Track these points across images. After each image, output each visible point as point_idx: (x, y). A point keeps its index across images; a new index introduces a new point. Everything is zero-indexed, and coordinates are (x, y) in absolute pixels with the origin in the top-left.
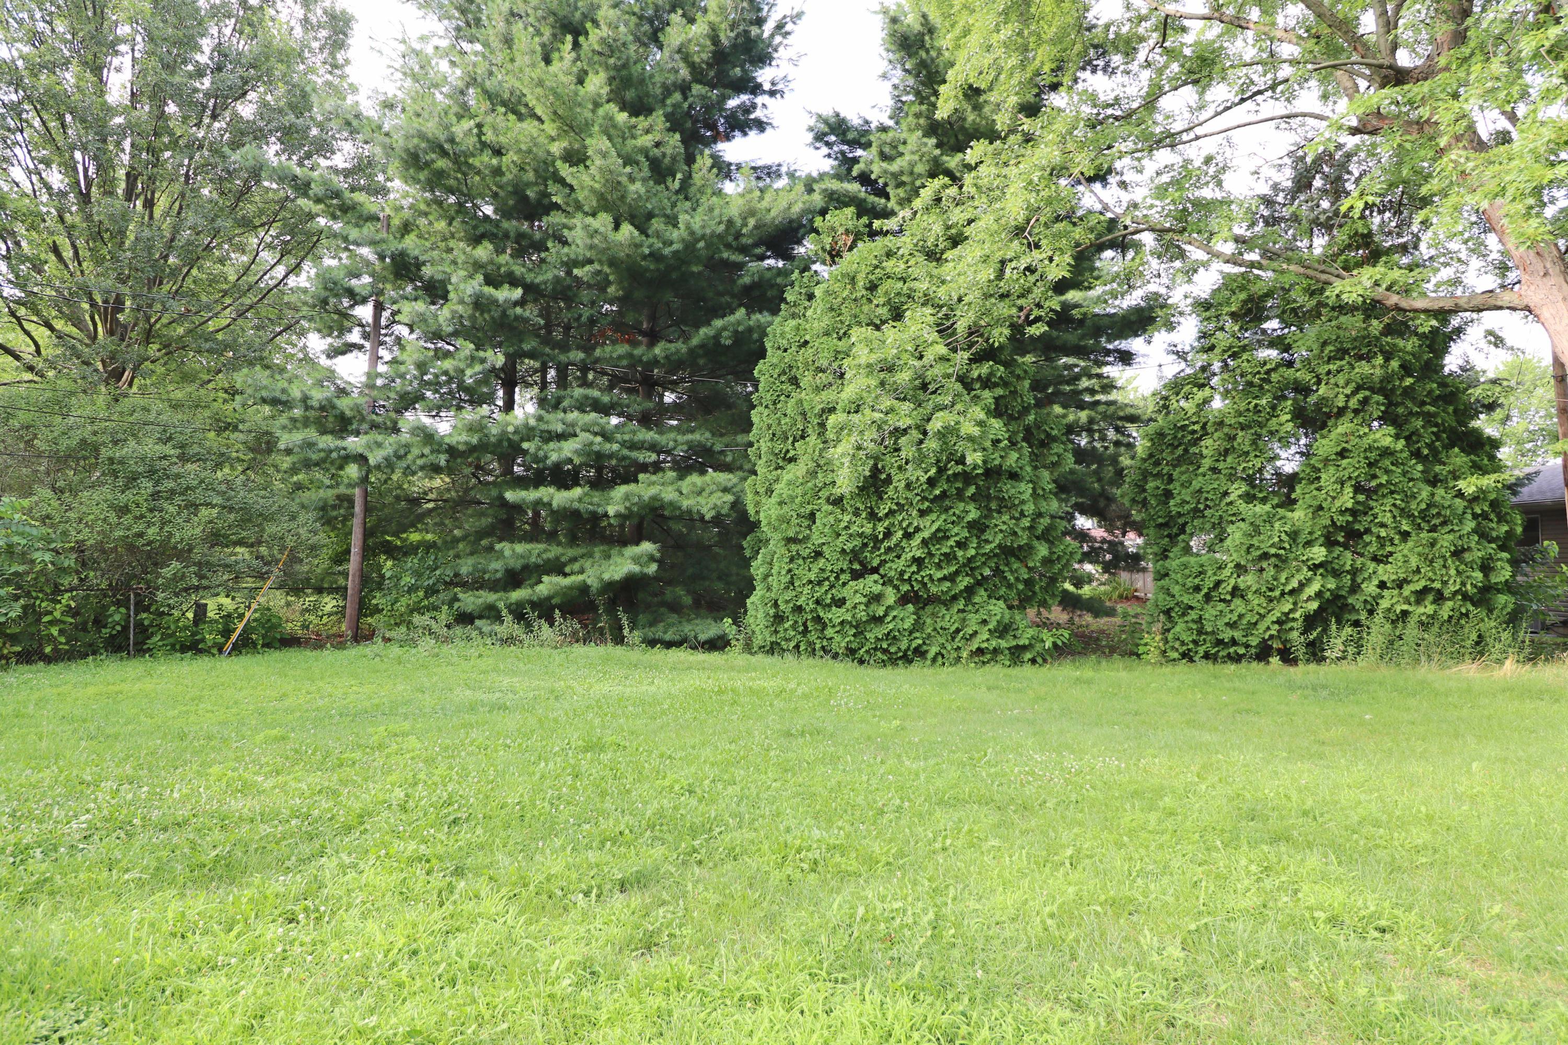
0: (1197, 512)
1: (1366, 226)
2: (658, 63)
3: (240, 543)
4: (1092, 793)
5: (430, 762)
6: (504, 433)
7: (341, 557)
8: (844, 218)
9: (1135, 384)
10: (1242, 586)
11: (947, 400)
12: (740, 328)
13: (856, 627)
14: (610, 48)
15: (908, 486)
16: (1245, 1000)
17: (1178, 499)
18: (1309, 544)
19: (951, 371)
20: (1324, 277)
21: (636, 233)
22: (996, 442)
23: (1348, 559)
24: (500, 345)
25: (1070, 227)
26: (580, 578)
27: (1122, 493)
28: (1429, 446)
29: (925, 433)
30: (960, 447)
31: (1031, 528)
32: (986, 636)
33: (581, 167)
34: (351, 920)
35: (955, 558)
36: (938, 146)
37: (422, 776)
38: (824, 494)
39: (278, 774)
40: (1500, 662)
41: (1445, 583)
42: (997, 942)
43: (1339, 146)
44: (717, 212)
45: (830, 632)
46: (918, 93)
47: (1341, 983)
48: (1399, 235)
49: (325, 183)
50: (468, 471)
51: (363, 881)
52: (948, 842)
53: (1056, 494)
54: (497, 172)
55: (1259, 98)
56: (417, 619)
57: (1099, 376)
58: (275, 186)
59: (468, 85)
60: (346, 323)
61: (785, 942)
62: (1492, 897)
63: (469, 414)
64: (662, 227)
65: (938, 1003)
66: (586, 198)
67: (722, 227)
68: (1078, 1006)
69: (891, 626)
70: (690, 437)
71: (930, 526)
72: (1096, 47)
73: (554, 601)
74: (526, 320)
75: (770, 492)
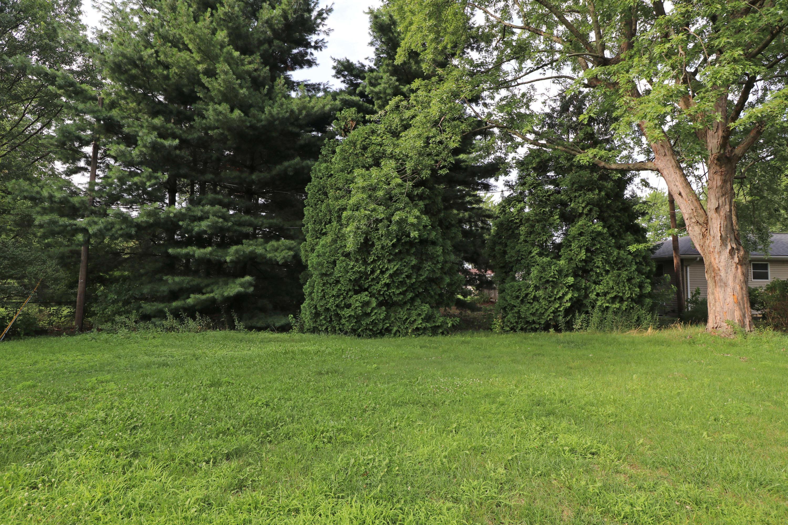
0: (518, 261)
1: (592, 130)
2: (256, 27)
3: (11, 277)
4: (467, 396)
5: (121, 396)
6: (168, 217)
7: (73, 285)
8: (350, 113)
9: (492, 200)
10: (537, 296)
11: (402, 206)
12: (298, 167)
13: (356, 318)
14: (229, 18)
15: (383, 248)
16: (532, 491)
17: (509, 255)
18: (567, 276)
19: (403, 191)
20: (573, 152)
21: (242, 115)
22: (425, 227)
23: (583, 283)
24: (167, 171)
25: (460, 123)
26: (212, 295)
27: (485, 251)
28: (618, 231)
29: (391, 222)
30: (407, 229)
31: (442, 268)
32: (420, 322)
33: (213, 79)
34: (69, 485)
35: (406, 283)
36: (397, 80)
37: (116, 404)
38: (340, 251)
39: (29, 406)
40: (646, 329)
41: (624, 294)
42: (419, 472)
43: (580, 92)
44: (284, 107)
45: (343, 321)
46: (388, 54)
47: (574, 479)
48: (606, 135)
49: (64, 77)
50: (147, 237)
51: (79, 463)
52: (397, 424)
53: (454, 253)
54: (167, 78)
55: (545, 68)
56: (117, 318)
57: (475, 196)
58: (35, 78)
59: (149, 31)
60: (76, 156)
61: (313, 480)
62: (640, 436)
63: (149, 207)
64: (256, 112)
65: (389, 504)
66: (216, 95)
67: (288, 114)
68: (456, 500)
69: (374, 318)
70: (271, 221)
71: (393, 267)
72: (473, 38)
73: (197, 308)
74: (182, 158)
75: (313, 250)
